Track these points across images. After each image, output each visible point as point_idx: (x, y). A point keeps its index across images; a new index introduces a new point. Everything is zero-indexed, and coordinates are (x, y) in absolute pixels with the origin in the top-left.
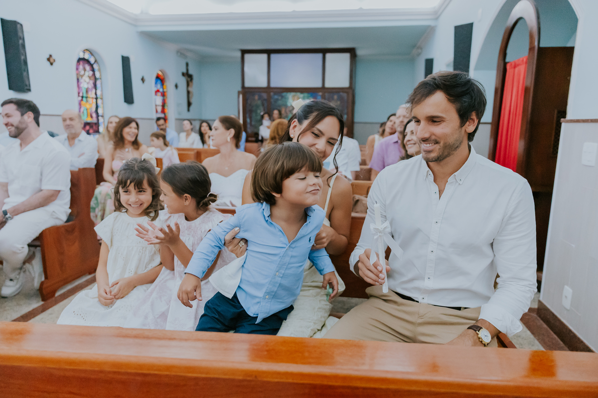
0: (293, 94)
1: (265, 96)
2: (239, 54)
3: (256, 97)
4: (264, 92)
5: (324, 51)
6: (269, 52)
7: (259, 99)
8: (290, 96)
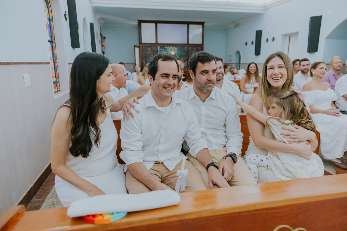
0: (171, 47)
1: (154, 48)
2: (136, 23)
3: (149, 49)
4: (154, 46)
5: (188, 23)
6: (156, 22)
7: (151, 50)
8: (170, 48)
